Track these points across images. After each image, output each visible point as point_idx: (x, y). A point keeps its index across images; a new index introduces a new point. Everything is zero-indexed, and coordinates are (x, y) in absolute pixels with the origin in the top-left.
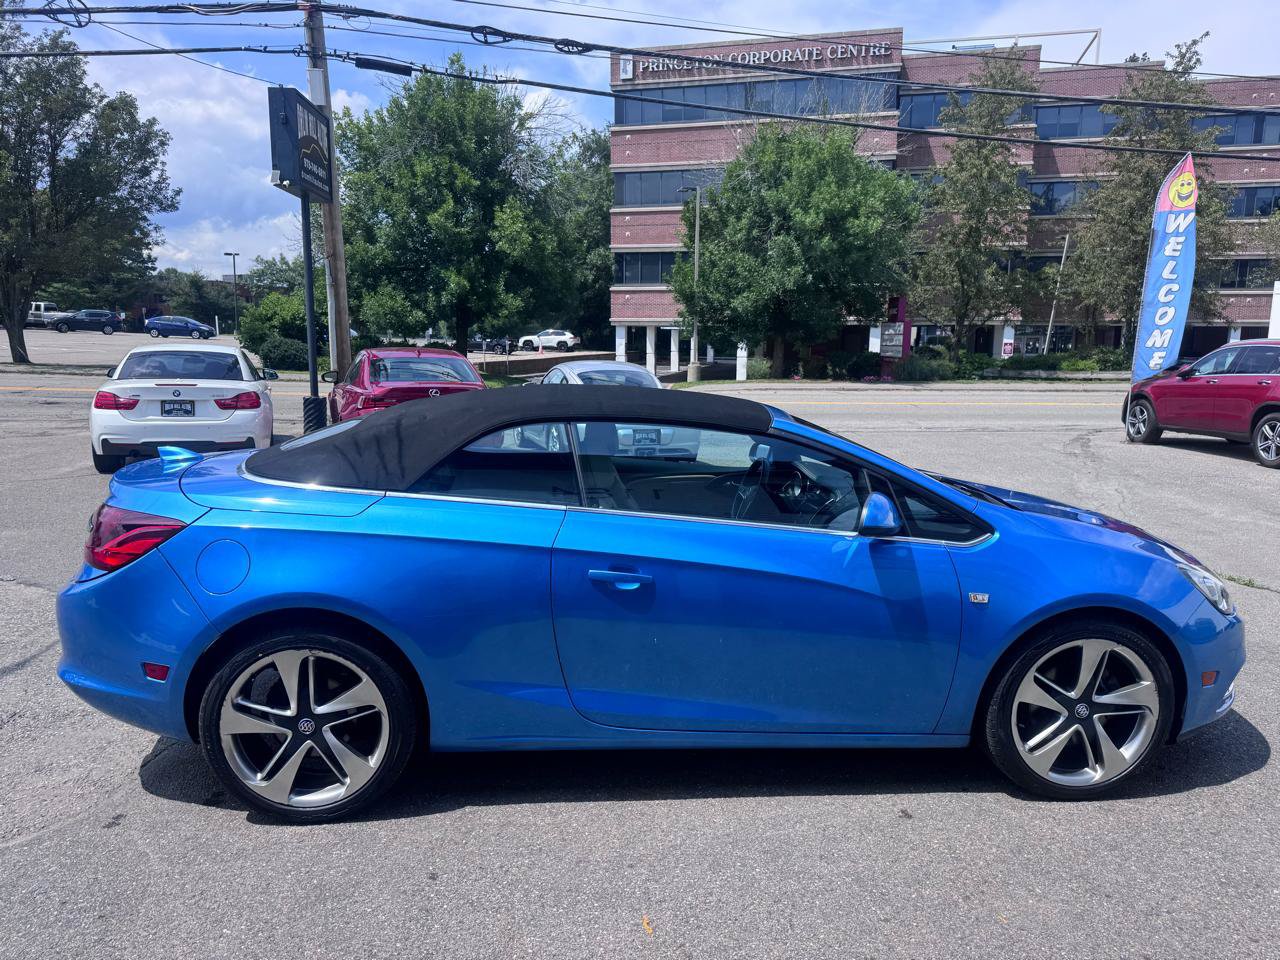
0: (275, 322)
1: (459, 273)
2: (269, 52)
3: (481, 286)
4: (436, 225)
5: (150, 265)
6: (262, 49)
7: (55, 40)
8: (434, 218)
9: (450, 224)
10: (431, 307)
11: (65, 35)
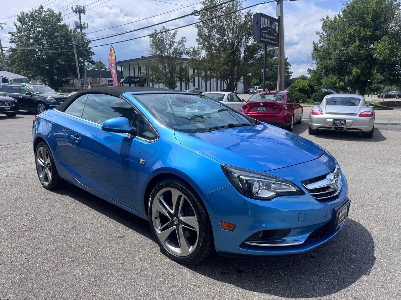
0: (297, 88)
1: (357, 67)
2: (266, 3)
3: (366, 72)
4: (351, 51)
5: (291, 74)
6: (264, 3)
7: (248, 13)
8: (351, 48)
9: (356, 50)
10: (346, 80)
11: (250, 12)
